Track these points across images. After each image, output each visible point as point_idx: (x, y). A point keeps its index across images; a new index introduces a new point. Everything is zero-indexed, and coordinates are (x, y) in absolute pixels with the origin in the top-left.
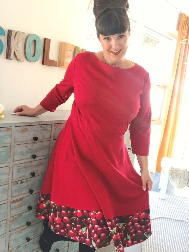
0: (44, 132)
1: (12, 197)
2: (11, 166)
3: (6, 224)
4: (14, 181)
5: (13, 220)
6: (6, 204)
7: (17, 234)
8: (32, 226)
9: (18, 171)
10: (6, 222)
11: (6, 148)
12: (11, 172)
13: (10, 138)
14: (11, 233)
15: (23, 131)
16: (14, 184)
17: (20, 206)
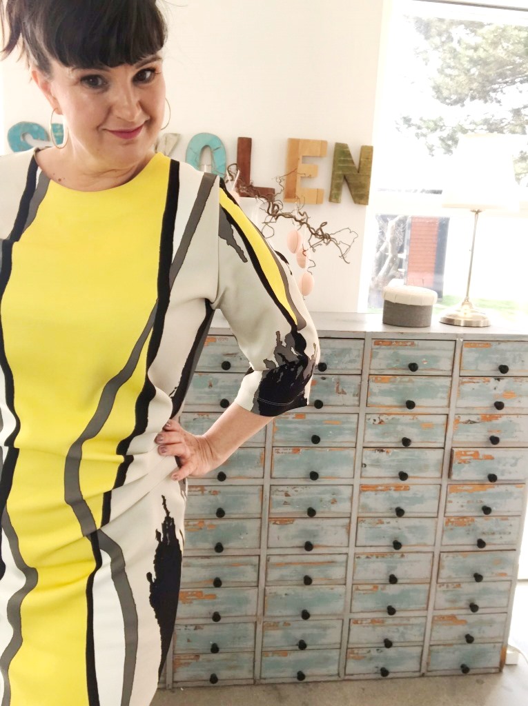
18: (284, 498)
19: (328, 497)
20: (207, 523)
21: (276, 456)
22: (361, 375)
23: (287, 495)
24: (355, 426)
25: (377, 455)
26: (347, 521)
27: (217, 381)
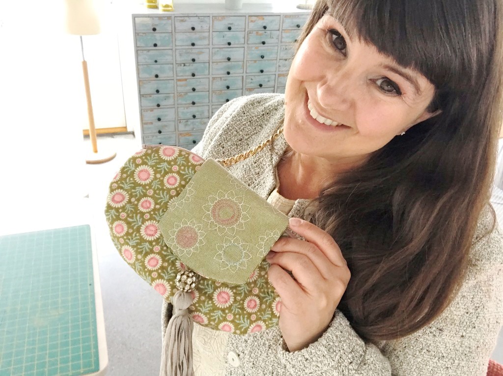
0: (202, 23)
1: (177, 76)
2: (174, 50)
3: (174, 97)
4: (177, 62)
5: (180, 96)
6: (173, 81)
7: (184, 109)
8: (198, 106)
9: (181, 55)
10: (174, 95)
11: (168, 34)
12: (174, 55)
13: (171, 26)
14: (179, 106)
15: (182, 21)
16: (178, 66)
17: (186, 86)
18: (251, 81)
19: (267, 80)
20: (223, 91)
21: (248, 64)
22: (279, 30)
23: (252, 79)
24: (276, 51)
25: (284, 62)
26: (273, 89)
27: (226, 34)
